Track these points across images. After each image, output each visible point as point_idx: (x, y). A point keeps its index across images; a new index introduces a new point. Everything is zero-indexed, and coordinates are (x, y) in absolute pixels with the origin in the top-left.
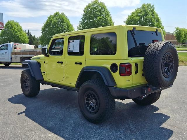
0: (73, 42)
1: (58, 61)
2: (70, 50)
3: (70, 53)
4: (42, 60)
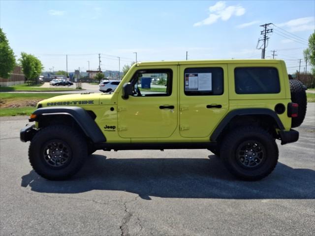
0: (196, 75)
2: (190, 87)
4: (102, 106)
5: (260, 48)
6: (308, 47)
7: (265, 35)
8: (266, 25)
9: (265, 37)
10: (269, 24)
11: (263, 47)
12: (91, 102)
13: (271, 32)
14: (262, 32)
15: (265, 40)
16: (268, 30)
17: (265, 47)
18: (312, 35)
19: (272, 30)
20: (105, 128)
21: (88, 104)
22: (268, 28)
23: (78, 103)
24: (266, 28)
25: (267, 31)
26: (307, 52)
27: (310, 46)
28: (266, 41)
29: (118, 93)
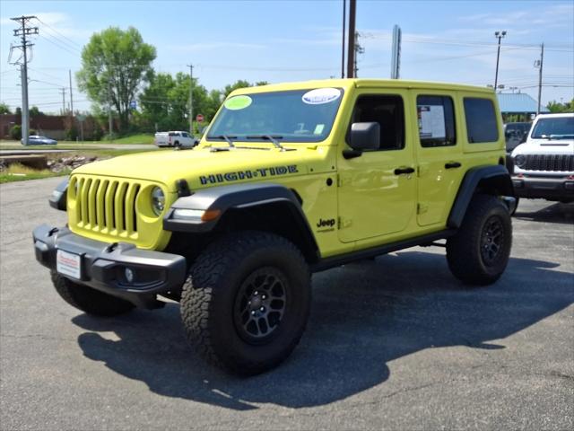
0: (428, 110)
1: (397, 167)
2: (423, 131)
3: (427, 142)
4: (313, 177)
5: (17, 63)
6: (82, 67)
7: (24, 39)
8: (23, 18)
9: (25, 42)
10: (30, 18)
11: (22, 61)
12: (292, 169)
13: (36, 33)
14: (16, 31)
15: (24, 47)
16: (28, 30)
17: (26, 63)
18: (87, 48)
19: (36, 29)
20: (319, 226)
21: (288, 173)
22: (28, 24)
23: (268, 173)
24: (23, 23)
25: (26, 31)
26: (80, 76)
27: (85, 67)
28: (28, 49)
29: (337, 145)
